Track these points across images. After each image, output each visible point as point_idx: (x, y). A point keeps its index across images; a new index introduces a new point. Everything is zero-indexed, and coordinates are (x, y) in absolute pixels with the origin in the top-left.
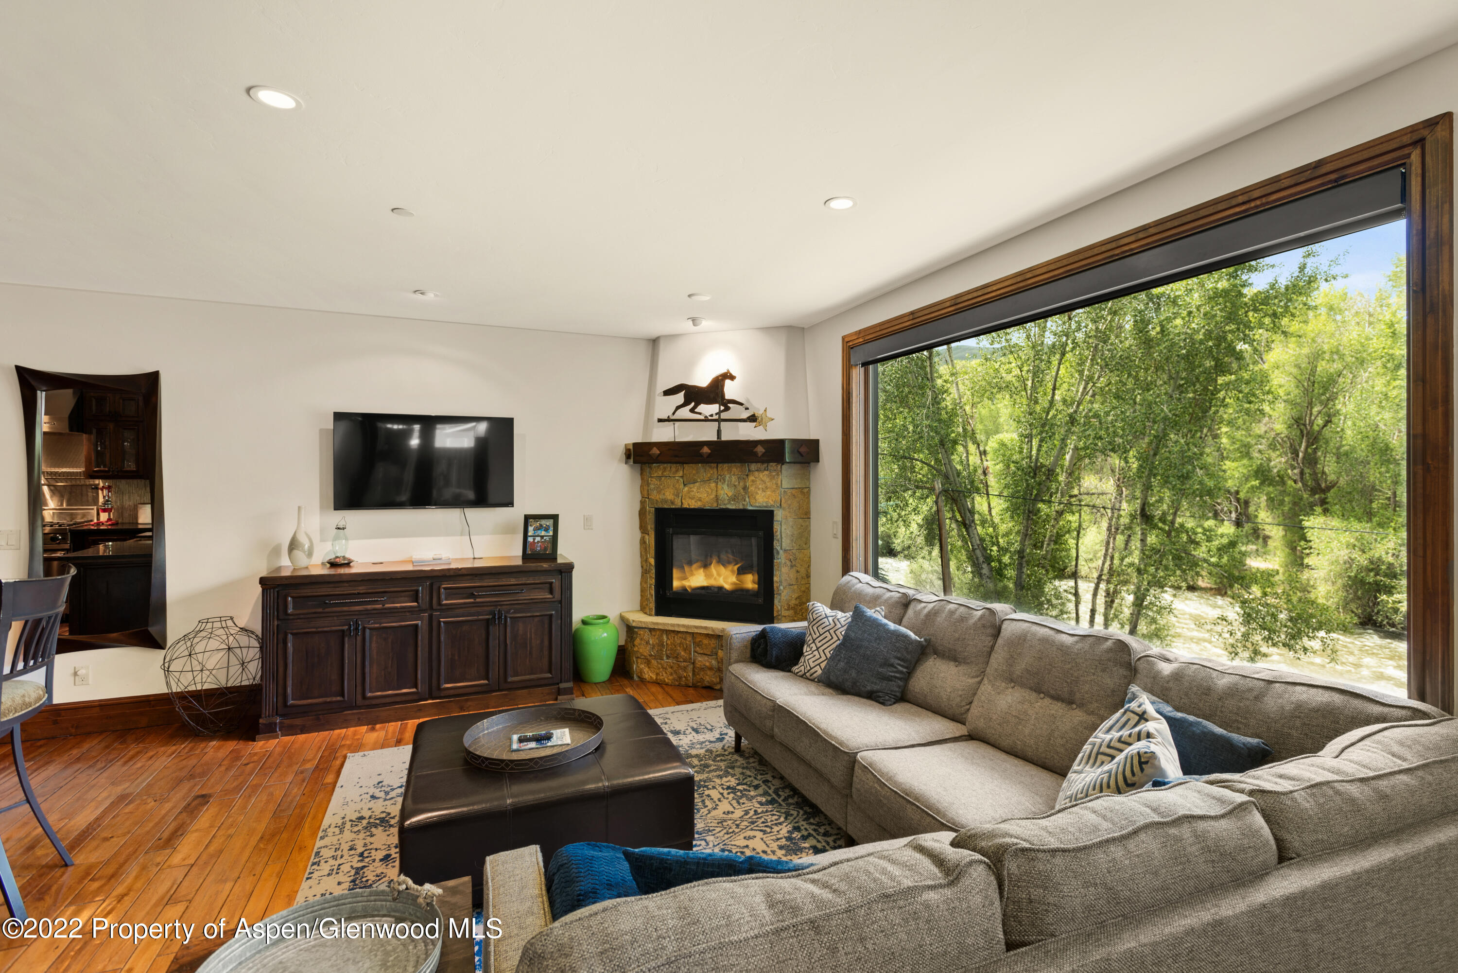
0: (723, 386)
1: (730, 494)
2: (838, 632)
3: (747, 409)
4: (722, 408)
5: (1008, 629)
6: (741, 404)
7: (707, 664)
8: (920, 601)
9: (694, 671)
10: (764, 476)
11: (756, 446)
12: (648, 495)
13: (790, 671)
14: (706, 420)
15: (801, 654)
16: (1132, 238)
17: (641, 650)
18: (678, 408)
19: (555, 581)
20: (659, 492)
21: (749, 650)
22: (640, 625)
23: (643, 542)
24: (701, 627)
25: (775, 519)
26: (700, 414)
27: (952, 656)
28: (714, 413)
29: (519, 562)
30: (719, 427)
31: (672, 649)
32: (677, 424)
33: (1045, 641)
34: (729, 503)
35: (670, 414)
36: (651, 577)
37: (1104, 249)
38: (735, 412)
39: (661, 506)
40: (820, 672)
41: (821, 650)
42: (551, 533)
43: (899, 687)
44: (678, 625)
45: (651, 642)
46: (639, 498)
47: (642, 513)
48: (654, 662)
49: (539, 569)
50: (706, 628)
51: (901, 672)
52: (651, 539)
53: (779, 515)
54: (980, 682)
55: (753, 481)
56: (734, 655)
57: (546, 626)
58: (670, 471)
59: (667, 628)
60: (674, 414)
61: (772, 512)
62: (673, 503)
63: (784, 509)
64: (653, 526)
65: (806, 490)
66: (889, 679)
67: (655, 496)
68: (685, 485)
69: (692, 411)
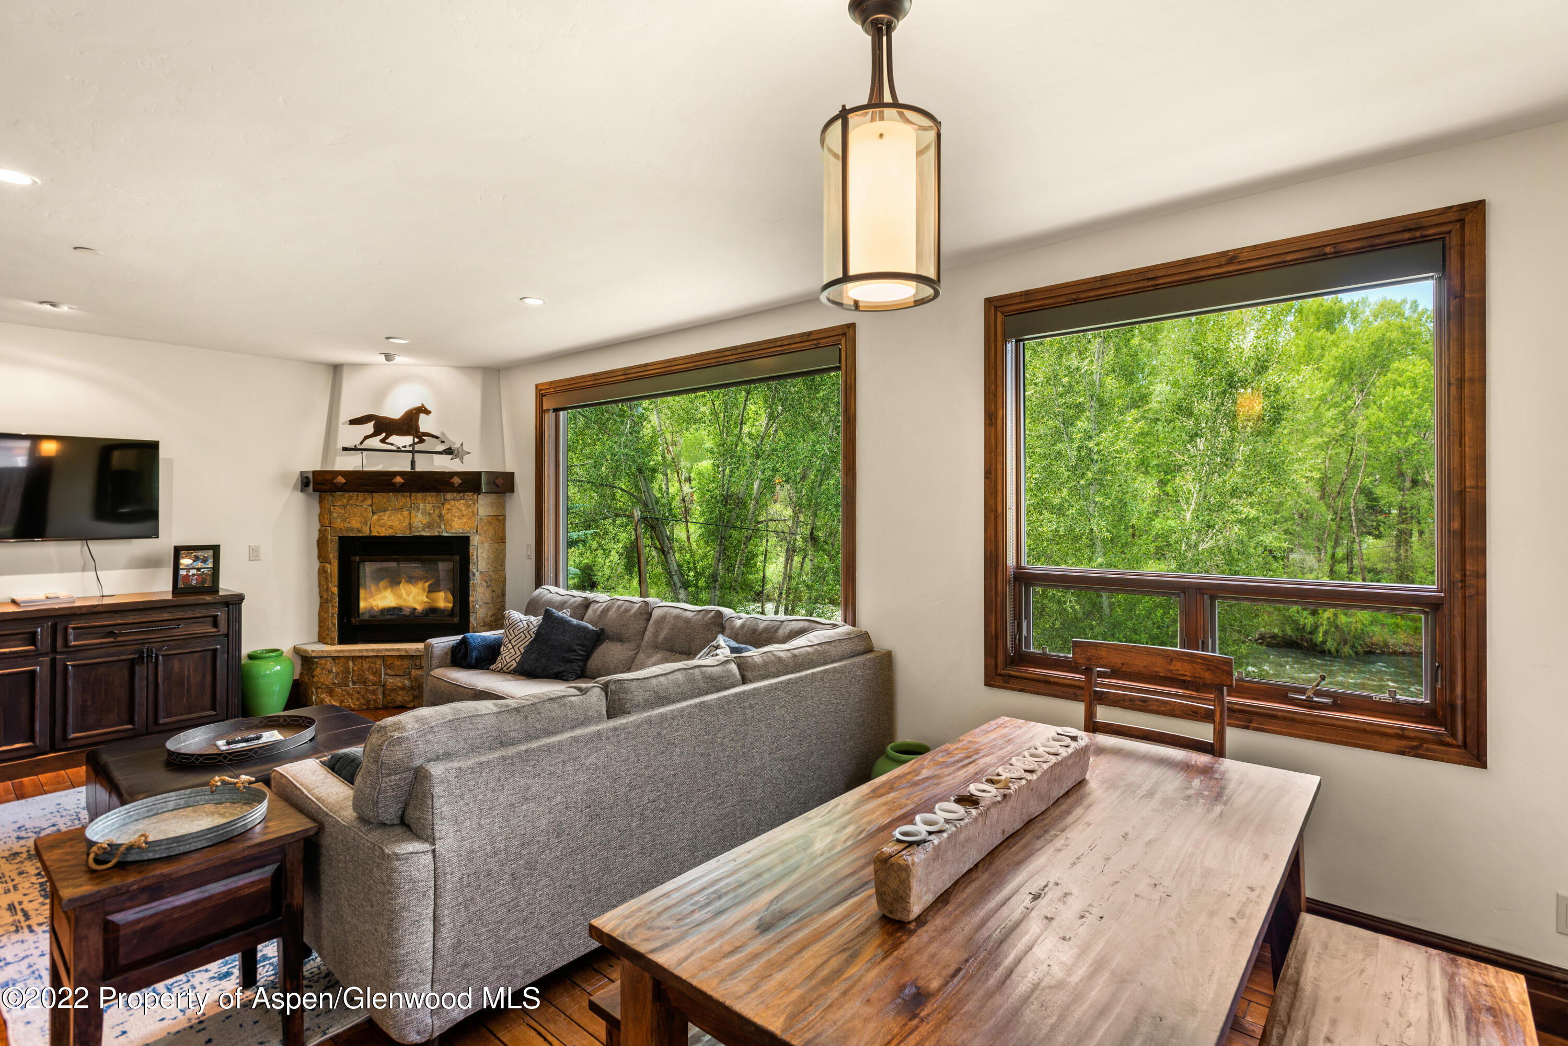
0: (417, 419)
1: (425, 522)
2: (531, 632)
3: (443, 442)
4: (416, 440)
5: (656, 614)
6: (437, 438)
7: (400, 684)
8: (598, 602)
9: (384, 694)
10: (461, 504)
11: (452, 477)
12: (330, 523)
13: (488, 669)
14: (399, 450)
15: (499, 653)
16: (729, 353)
17: (322, 680)
18: (366, 438)
19: (221, 614)
20: (344, 521)
21: (449, 657)
22: (321, 654)
23: (322, 572)
24: (393, 650)
25: (471, 543)
26: (392, 444)
27: (620, 639)
28: (407, 444)
29: (170, 597)
30: (413, 458)
31: (359, 675)
32: (365, 453)
33: (678, 617)
34: (423, 530)
35: (357, 442)
36: (333, 606)
37: (715, 355)
38: (429, 444)
39: (345, 534)
40: (515, 664)
41: (516, 648)
42: (211, 565)
43: (579, 666)
44: (367, 650)
45: (334, 670)
46: (317, 526)
47: (322, 543)
48: (338, 690)
49: (201, 602)
50: (398, 650)
51: (581, 655)
52: (333, 568)
53: (475, 540)
54: (637, 653)
55: (449, 509)
56: (435, 662)
57: (209, 662)
58: (357, 500)
59: (353, 654)
60: (361, 443)
61: (468, 538)
62: (359, 531)
63: (480, 535)
64: (336, 555)
65: (501, 518)
66: (571, 661)
67: (338, 524)
68: (374, 513)
69: (383, 441)
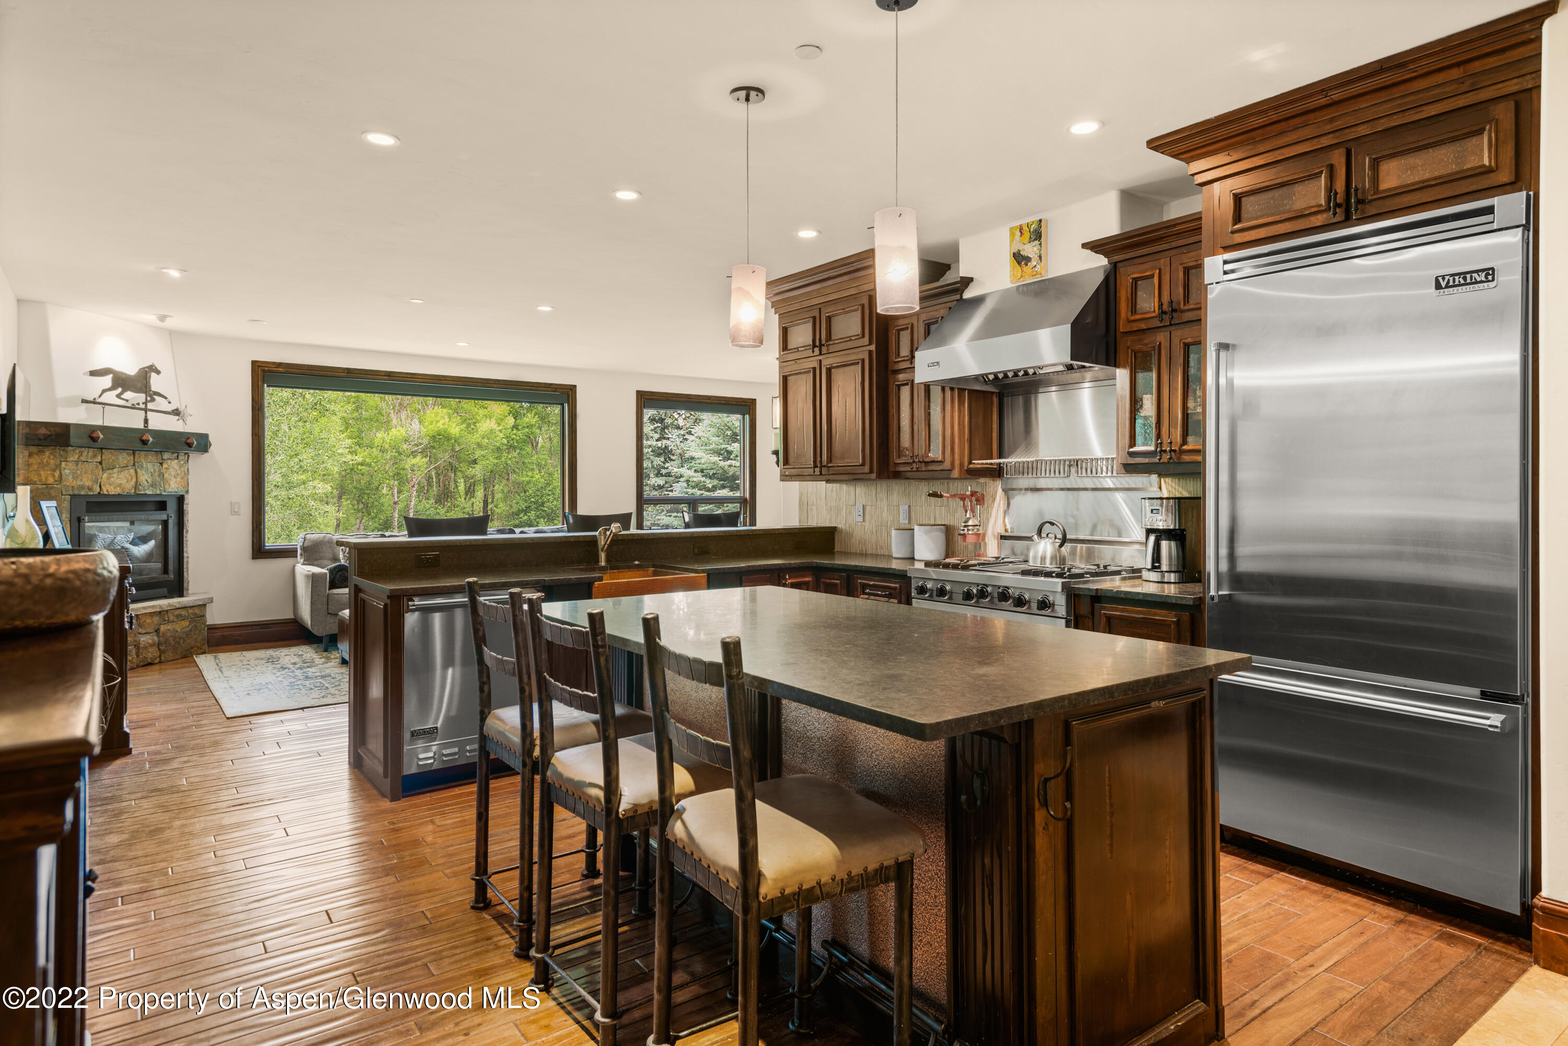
0: (150, 378)
1: (148, 481)
4: (149, 398)
6: (166, 398)
7: (150, 641)
10: (175, 464)
11: (189, 438)
12: (60, 481)
14: (133, 407)
18: (104, 391)
20: (74, 479)
25: (185, 502)
26: (130, 401)
30: (146, 416)
34: (145, 489)
35: (96, 396)
39: (77, 493)
52: (68, 529)
53: (188, 497)
55: (166, 468)
58: (87, 456)
60: (100, 396)
61: (184, 496)
62: (90, 489)
67: (70, 482)
68: (103, 471)
69: (118, 396)
